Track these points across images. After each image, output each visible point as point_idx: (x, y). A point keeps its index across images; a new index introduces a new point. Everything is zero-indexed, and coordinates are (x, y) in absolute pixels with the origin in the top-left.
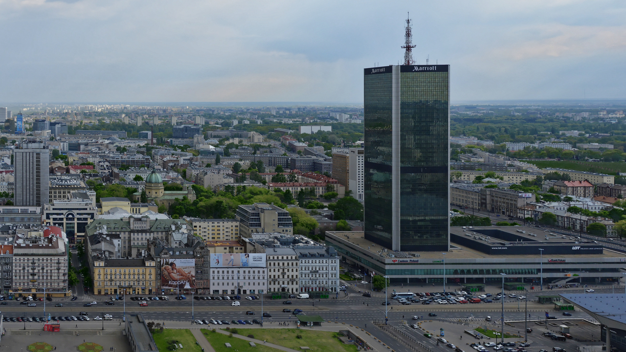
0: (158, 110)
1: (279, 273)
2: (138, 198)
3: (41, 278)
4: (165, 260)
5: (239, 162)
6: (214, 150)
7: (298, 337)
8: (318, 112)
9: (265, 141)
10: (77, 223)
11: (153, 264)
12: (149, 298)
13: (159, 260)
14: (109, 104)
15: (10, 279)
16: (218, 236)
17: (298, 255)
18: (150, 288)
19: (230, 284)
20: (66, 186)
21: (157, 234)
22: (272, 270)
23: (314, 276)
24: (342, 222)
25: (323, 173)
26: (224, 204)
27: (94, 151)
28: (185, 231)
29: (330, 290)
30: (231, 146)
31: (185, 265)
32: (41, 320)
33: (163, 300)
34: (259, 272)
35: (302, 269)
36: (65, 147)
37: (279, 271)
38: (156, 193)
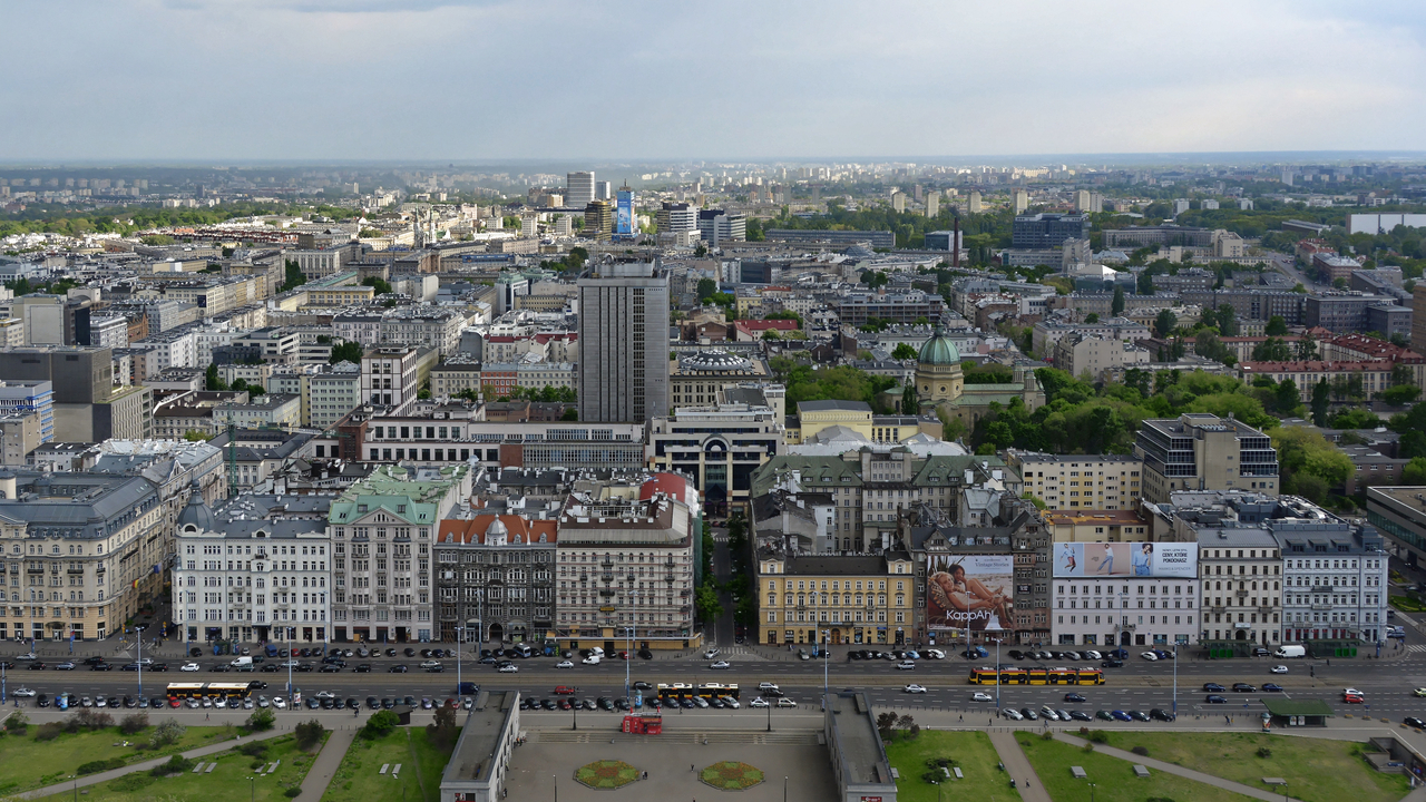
0: (986, 175)
1: (1231, 594)
2: (897, 402)
3: (626, 602)
4: (936, 558)
5: (1173, 309)
6: (1113, 279)
7: (1262, 754)
8: (1406, 179)
9: (1253, 254)
10: (734, 465)
11: (907, 568)
12: (894, 653)
13: (921, 558)
14: (863, 162)
15: (548, 605)
16: (1088, 498)
17: (1281, 547)
18: (900, 629)
19: (1104, 620)
20: (716, 373)
21: (930, 492)
22: (1213, 585)
23: (1321, 599)
24: (1416, 463)
25: (1390, 335)
26: (1114, 416)
27: (803, 284)
28: (999, 487)
29: (1363, 637)
30: (1161, 266)
31: (986, 571)
32: (619, 705)
33: (929, 658)
34: (1178, 589)
35: (1289, 583)
36: (734, 274)
37: (1229, 587)
38: (943, 389)
